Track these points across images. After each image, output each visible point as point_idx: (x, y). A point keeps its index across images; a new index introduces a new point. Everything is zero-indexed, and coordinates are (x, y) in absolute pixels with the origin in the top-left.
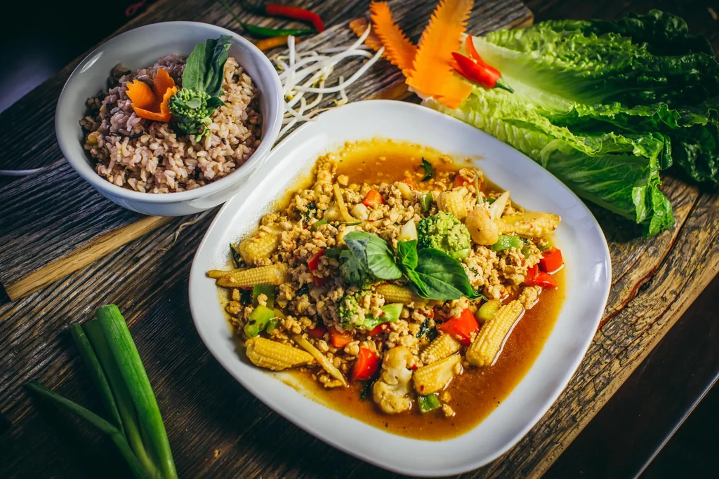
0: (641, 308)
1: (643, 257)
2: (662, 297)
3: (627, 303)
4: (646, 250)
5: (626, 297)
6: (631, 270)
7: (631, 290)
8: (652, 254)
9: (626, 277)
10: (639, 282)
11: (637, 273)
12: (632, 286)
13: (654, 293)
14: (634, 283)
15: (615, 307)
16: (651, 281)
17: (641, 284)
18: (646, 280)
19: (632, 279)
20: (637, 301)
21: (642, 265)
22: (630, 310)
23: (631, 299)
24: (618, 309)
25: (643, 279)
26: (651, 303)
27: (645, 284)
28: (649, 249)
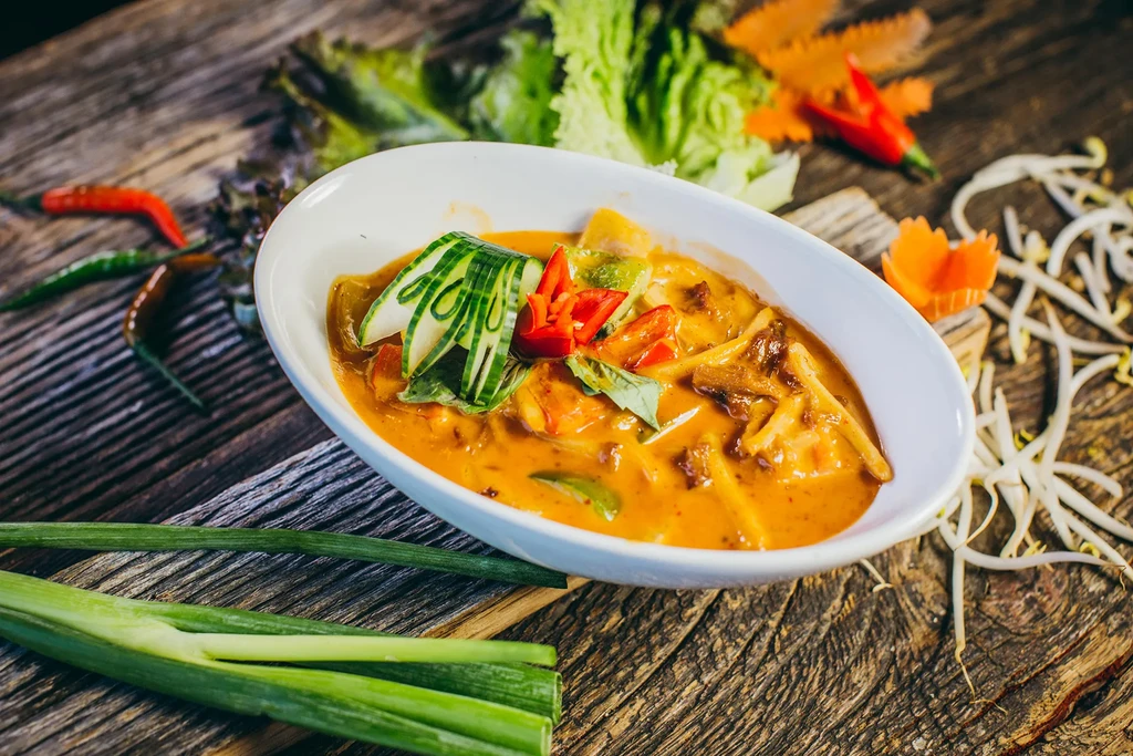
0: (1073, 749)
1: (1096, 634)
2: (1125, 730)
3: (1044, 732)
4: (1104, 618)
5: (1044, 719)
6: (1063, 659)
7: (1057, 703)
8: (1116, 630)
9: (1049, 672)
10: (1078, 689)
11: (1077, 667)
12: (1061, 695)
13: (1108, 719)
14: (1068, 688)
15: (1014, 736)
16: (1105, 690)
17: (1083, 692)
18: (1094, 687)
19: (1062, 679)
20: (1068, 732)
21: (1091, 651)
22: (1048, 748)
23: (1052, 725)
24: (1022, 742)
25: (1088, 683)
26: (1099, 739)
27: (1091, 695)
28: (1111, 618)
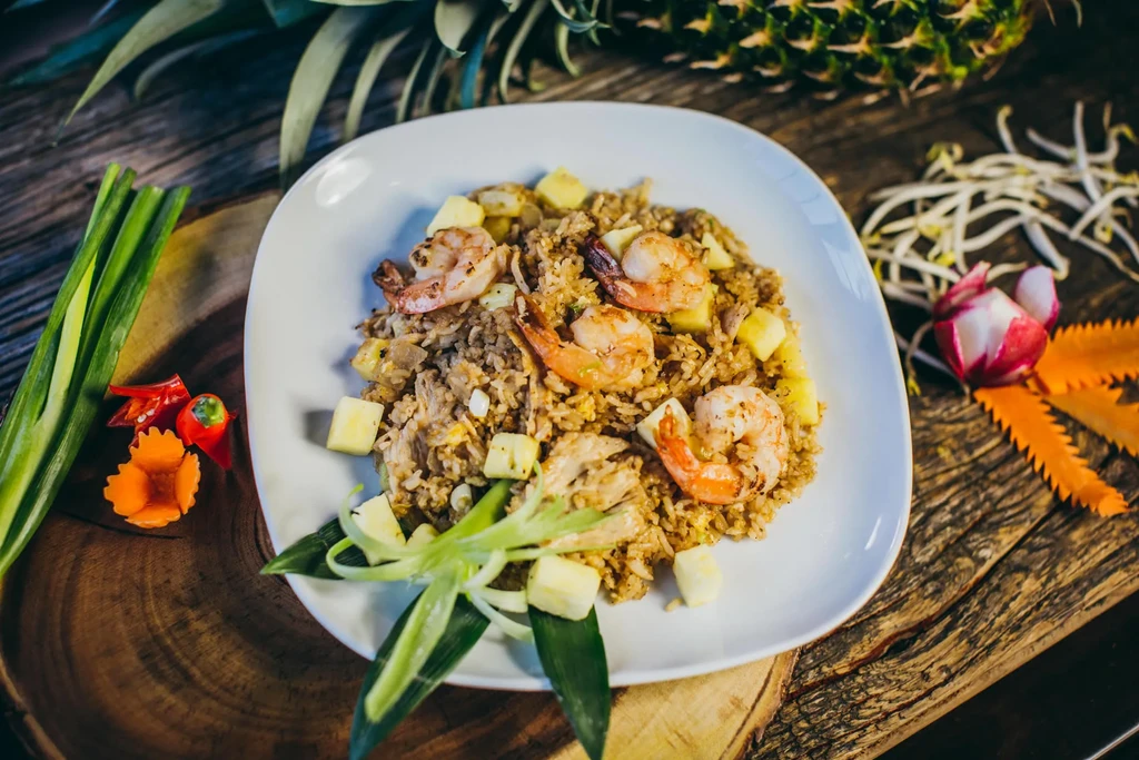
0: (879, 682)
1: (914, 596)
2: (923, 672)
3: (859, 667)
4: (923, 585)
5: (862, 656)
6: (884, 612)
7: (873, 645)
9: (871, 621)
10: (893, 636)
11: (894, 620)
12: (878, 640)
13: (911, 662)
14: (885, 635)
15: (835, 667)
16: (913, 640)
17: (896, 639)
18: (906, 636)
19: (881, 627)
20: (878, 668)
21: (907, 609)
22: (859, 679)
23: (869, 661)
24: (840, 672)
25: (904, 632)
26: (901, 677)
27: (903, 641)
28: (929, 585)
